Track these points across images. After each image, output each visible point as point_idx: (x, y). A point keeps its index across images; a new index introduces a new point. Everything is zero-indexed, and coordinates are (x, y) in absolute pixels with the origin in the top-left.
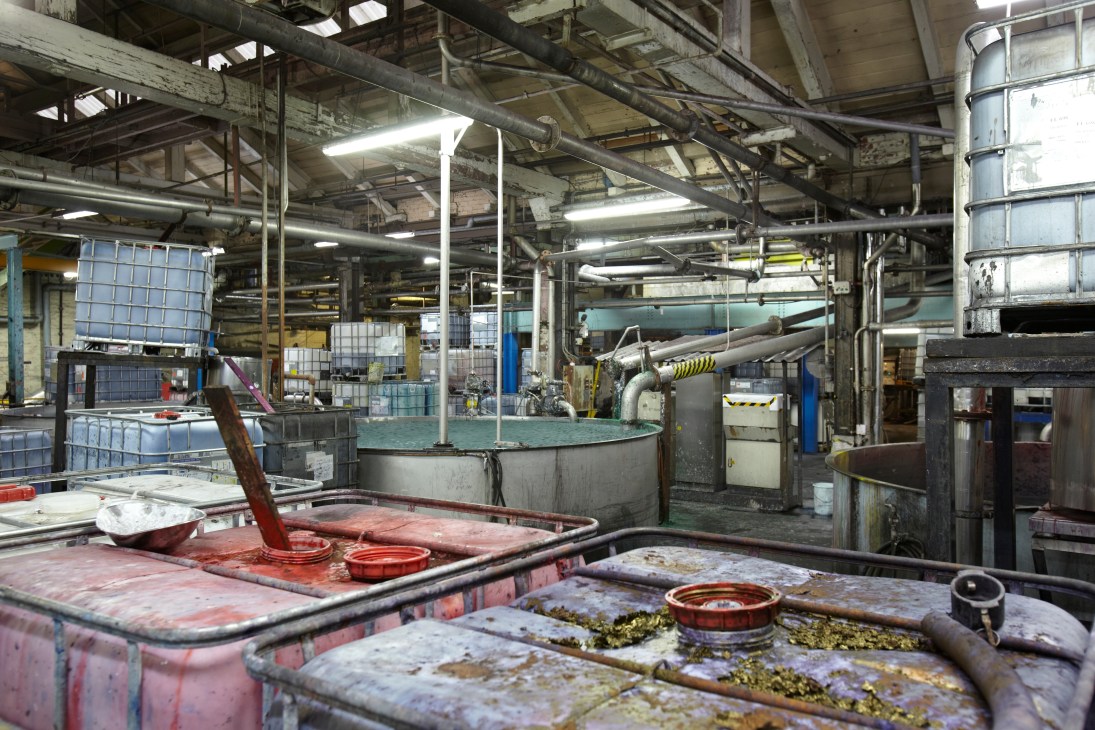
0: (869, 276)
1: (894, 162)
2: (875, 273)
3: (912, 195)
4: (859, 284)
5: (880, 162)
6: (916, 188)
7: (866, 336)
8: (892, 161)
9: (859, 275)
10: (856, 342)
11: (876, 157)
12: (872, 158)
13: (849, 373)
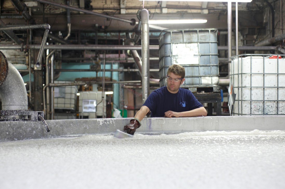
0: (48, 62)
1: (59, 12)
2: (51, 61)
3: (67, 28)
4: (44, 65)
5: (52, 11)
6: (69, 25)
7: (48, 89)
8: (58, 12)
9: (44, 61)
10: (44, 92)
11: (50, 9)
12: (48, 9)
13: (40, 106)
